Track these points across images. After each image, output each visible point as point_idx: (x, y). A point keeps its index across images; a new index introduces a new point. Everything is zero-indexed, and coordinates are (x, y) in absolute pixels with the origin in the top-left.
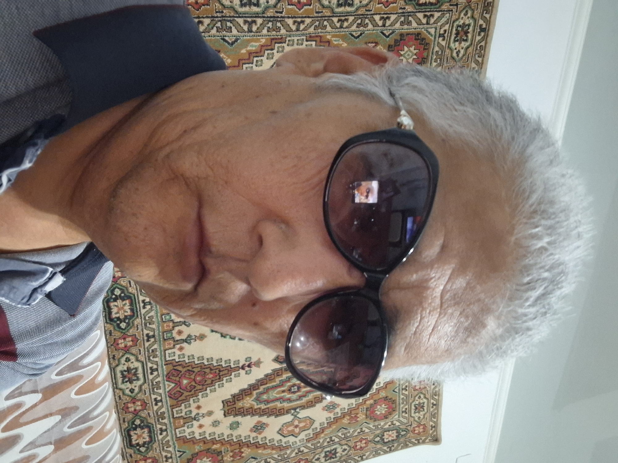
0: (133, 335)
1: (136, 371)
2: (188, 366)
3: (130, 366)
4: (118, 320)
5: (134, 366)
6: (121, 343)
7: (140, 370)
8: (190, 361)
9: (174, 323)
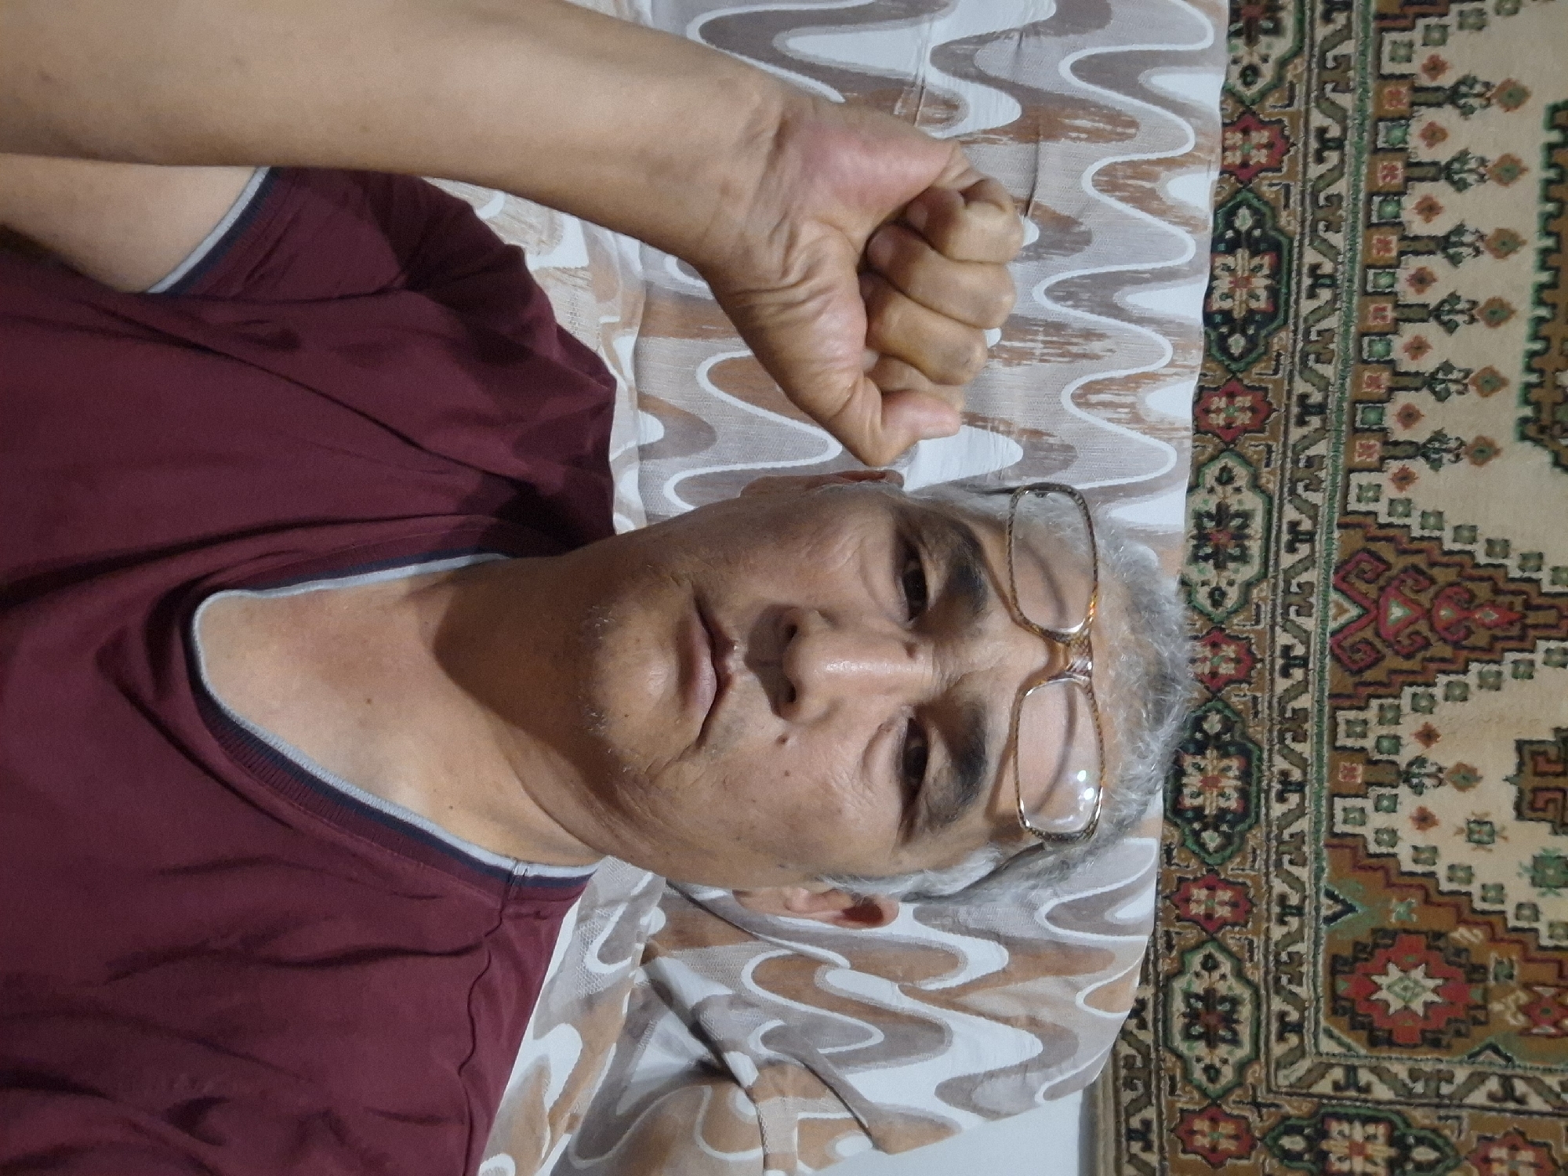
0: (1260, 388)
1: (1245, 526)
2: (1419, 552)
3: (1229, 501)
4: (1223, 324)
5: (1240, 502)
6: (1218, 411)
7: (1257, 525)
8: (1426, 533)
9: (1396, 374)
